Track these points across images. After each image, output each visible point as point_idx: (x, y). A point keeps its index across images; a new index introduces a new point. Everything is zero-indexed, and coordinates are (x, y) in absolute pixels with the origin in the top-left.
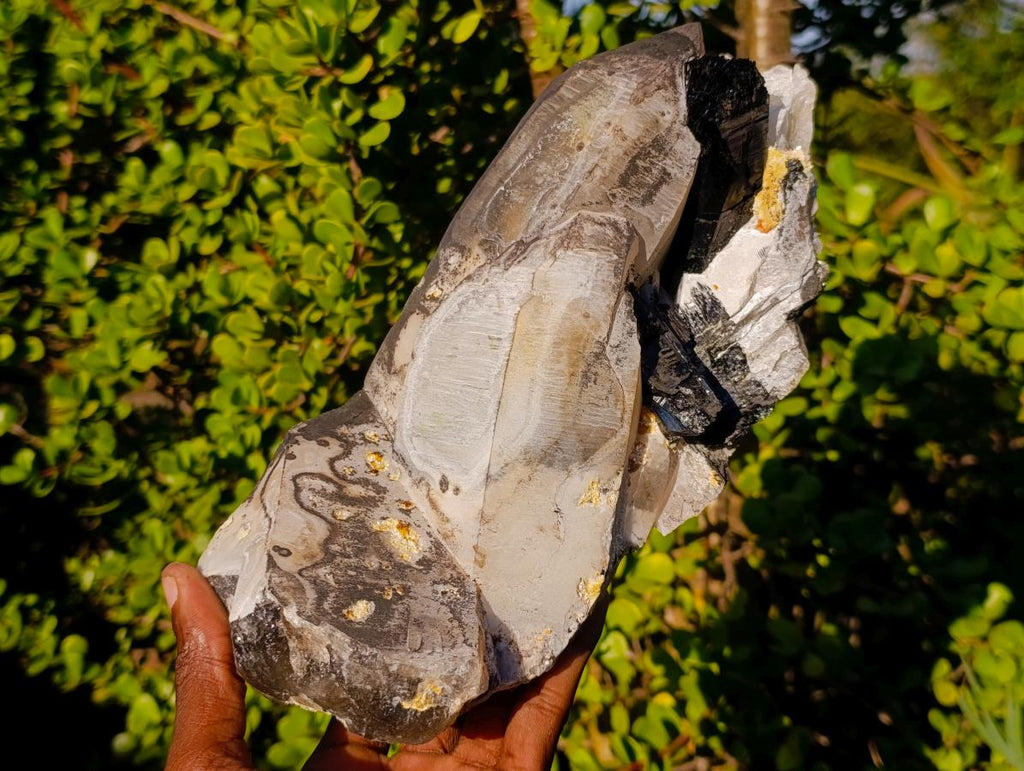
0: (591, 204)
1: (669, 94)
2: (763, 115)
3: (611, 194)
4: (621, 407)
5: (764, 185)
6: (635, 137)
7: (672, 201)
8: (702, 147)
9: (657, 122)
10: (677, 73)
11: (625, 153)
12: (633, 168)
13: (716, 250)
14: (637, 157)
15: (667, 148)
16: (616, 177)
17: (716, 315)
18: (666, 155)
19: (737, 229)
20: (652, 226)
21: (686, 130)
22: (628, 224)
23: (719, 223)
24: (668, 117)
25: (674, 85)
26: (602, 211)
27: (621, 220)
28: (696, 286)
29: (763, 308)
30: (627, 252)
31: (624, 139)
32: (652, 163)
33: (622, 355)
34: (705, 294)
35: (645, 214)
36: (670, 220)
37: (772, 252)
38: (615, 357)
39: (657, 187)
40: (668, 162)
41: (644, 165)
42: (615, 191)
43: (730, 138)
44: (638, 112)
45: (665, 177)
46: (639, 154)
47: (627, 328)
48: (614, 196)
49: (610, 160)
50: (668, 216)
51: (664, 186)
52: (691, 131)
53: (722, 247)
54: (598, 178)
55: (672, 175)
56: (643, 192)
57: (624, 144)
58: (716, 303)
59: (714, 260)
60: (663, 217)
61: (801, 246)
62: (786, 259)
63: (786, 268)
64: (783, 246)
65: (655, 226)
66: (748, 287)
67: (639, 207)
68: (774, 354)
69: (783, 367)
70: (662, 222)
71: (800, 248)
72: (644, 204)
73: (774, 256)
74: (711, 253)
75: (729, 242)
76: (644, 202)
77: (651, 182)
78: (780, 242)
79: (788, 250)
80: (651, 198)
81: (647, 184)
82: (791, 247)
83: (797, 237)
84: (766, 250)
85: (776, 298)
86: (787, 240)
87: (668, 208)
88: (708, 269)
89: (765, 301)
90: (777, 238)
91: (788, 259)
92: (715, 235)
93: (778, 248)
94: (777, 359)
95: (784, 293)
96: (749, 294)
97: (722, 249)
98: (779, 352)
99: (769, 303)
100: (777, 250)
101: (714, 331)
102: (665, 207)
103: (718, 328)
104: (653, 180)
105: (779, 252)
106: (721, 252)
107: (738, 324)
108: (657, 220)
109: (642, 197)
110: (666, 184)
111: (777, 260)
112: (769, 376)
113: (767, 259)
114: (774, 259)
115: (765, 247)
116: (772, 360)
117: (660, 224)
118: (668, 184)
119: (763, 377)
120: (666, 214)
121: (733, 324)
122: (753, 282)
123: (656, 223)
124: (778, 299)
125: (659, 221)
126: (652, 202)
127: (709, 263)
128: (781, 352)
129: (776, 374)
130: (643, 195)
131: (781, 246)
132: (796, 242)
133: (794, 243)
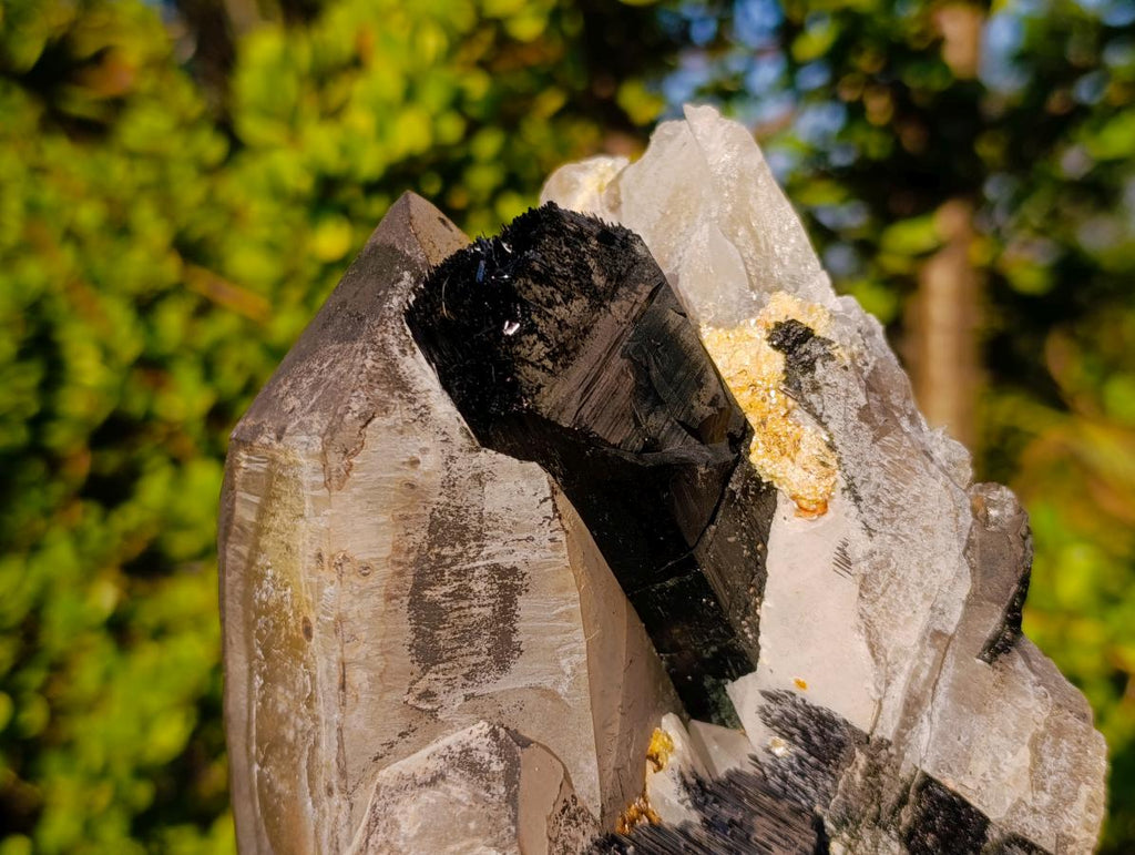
0: (391, 745)
1: (400, 413)
2: (649, 289)
3: (420, 698)
5: (753, 420)
6: (387, 551)
7: (559, 616)
8: (545, 466)
9: (412, 486)
10: (396, 350)
11: (390, 598)
12: (426, 616)
13: (750, 610)
14: (420, 585)
15: (474, 524)
16: (404, 659)
17: (841, 745)
18: (479, 537)
19: (764, 539)
20: (552, 695)
21: (487, 457)
22: (494, 733)
23: (707, 569)
24: (431, 462)
25: (400, 384)
26: (425, 743)
27: (474, 734)
28: (763, 702)
29: (924, 674)
30: (515, 821)
31: (365, 570)
32: (460, 574)
34: (789, 709)
35: (521, 684)
36: (583, 658)
37: (860, 546)
39: (506, 611)
40: (493, 547)
41: (448, 589)
42: (422, 685)
43: (586, 411)
44: (357, 497)
45: (508, 583)
46: (420, 575)
48: (428, 695)
49: (364, 635)
50: (572, 653)
51: (521, 601)
52: (498, 451)
53: (760, 593)
54: (366, 685)
55: (522, 568)
56: (483, 644)
57: (373, 580)
58: (825, 721)
59: (761, 628)
60: (564, 662)
61: (916, 491)
62: (902, 542)
63: (914, 562)
64: (878, 521)
65: (560, 691)
66: (863, 648)
67: (498, 679)
68: (1014, 753)
69: (1050, 773)
70: (569, 672)
71: (916, 498)
72: (504, 666)
73: (872, 553)
74: (743, 622)
75: (766, 574)
76: (501, 662)
77: (487, 612)
78: (866, 515)
79: (892, 520)
80: (510, 643)
81: (482, 621)
82: (895, 509)
83: (895, 480)
84: (847, 550)
85: (938, 634)
86: (877, 500)
87: (559, 638)
88: (763, 652)
89: (920, 656)
90: (854, 510)
91: (904, 540)
92: (717, 592)
93: (870, 532)
94: (1028, 763)
95: (947, 614)
96: (877, 661)
97: (763, 597)
98: (1023, 744)
99: (932, 653)
100: (871, 535)
101: (858, 778)
102: (552, 638)
103: (861, 767)
104: (489, 605)
105: (877, 538)
106: (764, 604)
107: (900, 735)
108: (555, 677)
109: (489, 655)
110: (520, 594)
111: (882, 558)
112: (1034, 811)
113: (864, 566)
114: (877, 558)
115: (840, 545)
116: (1018, 770)
117: (568, 680)
118: (527, 591)
119: (1025, 820)
120: (566, 652)
121: (888, 741)
122: (867, 631)
123: (556, 683)
124: (945, 635)
125: (560, 675)
126: (519, 649)
127: (756, 638)
128: (1027, 739)
129: (1046, 798)
130: (489, 650)
131: (873, 523)
132: (899, 491)
133: (897, 495)
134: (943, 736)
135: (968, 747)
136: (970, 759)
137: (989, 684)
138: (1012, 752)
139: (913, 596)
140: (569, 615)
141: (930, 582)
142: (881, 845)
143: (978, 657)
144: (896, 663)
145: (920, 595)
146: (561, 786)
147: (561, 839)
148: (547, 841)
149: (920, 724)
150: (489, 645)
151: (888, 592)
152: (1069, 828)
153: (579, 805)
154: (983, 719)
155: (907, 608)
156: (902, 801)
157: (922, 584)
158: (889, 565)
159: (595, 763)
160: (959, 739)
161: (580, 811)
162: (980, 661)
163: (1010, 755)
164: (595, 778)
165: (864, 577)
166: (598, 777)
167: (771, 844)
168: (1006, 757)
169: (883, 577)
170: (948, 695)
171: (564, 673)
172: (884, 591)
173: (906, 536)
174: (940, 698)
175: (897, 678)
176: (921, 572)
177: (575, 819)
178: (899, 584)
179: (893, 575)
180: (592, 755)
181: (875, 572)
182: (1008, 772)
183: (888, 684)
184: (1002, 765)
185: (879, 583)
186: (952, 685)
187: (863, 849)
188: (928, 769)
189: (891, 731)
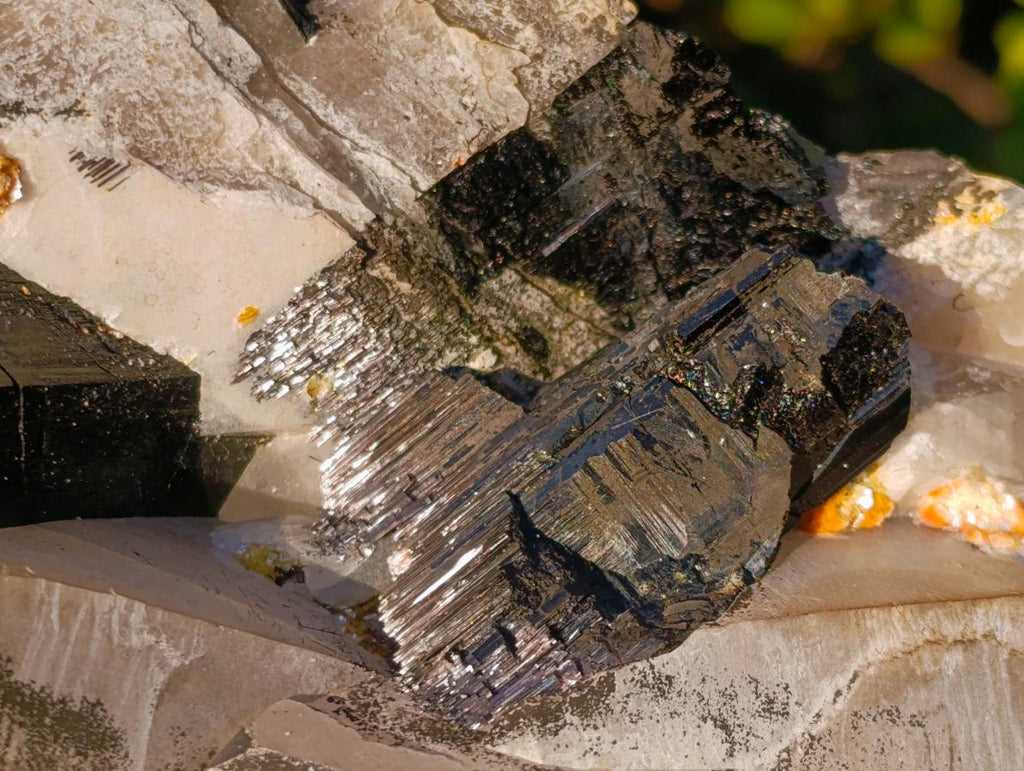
4: (926, 655)
7: (65, 623)
33: (746, 701)
35: (147, 721)
36: (140, 608)
38: (762, 726)
47: (643, 702)
50: (125, 623)
51: (21, 674)
53: (93, 322)
59: (141, 342)
60: (135, 641)
61: (37, 18)
62: (108, 71)
63: (144, 65)
64: (63, 91)
65: (175, 663)
66: (237, 197)
67: (126, 756)
68: (452, 51)
69: (498, 13)
70: (152, 639)
71: (48, 22)
72: (112, 738)
73: (107, 123)
74: (130, 363)
75: (65, 301)
76: (103, 740)
77: (20, 736)
78: (47, 106)
79: (69, 70)
80: (79, 716)
81: (32, 749)
82: (54, 58)
83: (8, 41)
84: (88, 157)
85: (253, 82)
86: (31, 80)
87: (97, 634)
88: (176, 354)
89: (273, 119)
90: (32, 119)
91: (106, 66)
92: (84, 379)
93: (73, 111)
94: (474, 38)
95: (234, 55)
96: (262, 187)
97: (99, 320)
98: (443, 32)
99: (275, 105)
100: (80, 113)
101: (405, 287)
102: (94, 646)
103: (392, 276)
104: (10, 729)
105: (88, 104)
106: (108, 322)
107: (369, 201)
108: (153, 665)
109: (86, 757)
110: (10, 673)
111: (119, 110)
112: (537, 57)
113: (120, 144)
114: (116, 118)
115: (77, 164)
116: (477, 55)
117: (163, 645)
118: (9, 660)
119: (545, 76)
120: (121, 633)
121: (374, 220)
122: (212, 182)
123: (162, 664)
124: (258, 73)
125: (153, 654)
126: (94, 705)
127: (155, 355)
128: (440, 24)
129: (528, 34)
130: (79, 753)
131: (63, 101)
132: (26, 42)
133: (33, 49)
134: (392, 142)
135: (424, 110)
136: (440, 114)
137: (348, 40)
138: (449, 53)
139: (191, 92)
140: (68, 608)
141: (181, 57)
142: (502, 295)
143: (307, 40)
144: (271, 161)
145: (192, 80)
146: (316, 710)
147: (398, 731)
148: (401, 748)
149: (363, 167)
150: (72, 751)
151: (170, 124)
152: (582, 18)
153: (344, 695)
154: (393, 72)
155: (203, 106)
156: (456, 240)
157: (178, 70)
158: (134, 105)
159: (292, 650)
160: (407, 118)
161: (353, 696)
162: (313, 40)
163: (452, 58)
164: (312, 658)
165: (135, 151)
166: (312, 653)
167: (461, 444)
168: (452, 64)
169: (148, 123)
170: (339, 108)
171: (151, 648)
172: (167, 132)
173: (101, 61)
174: (338, 122)
175: (294, 168)
176: (163, 63)
177: (367, 705)
178: (166, 104)
179: (150, 106)
180: (279, 649)
181: (136, 131)
182: (474, 72)
183: (295, 186)
184: (462, 75)
185: (153, 132)
186: (329, 96)
187: (499, 322)
188: (426, 183)
189: (364, 210)
